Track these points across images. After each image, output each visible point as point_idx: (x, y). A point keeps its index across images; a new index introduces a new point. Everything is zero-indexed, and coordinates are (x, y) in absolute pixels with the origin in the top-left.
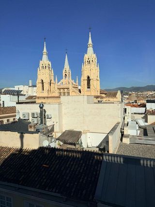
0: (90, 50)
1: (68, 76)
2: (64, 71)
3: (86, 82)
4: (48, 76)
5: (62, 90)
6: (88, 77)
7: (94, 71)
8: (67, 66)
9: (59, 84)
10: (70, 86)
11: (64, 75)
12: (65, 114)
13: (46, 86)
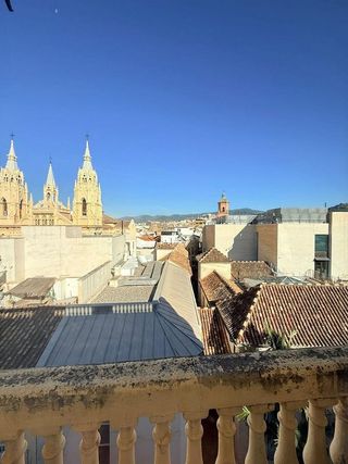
0: (87, 164)
1: (52, 196)
2: (45, 189)
3: (81, 206)
4: (16, 193)
5: (41, 216)
6: (84, 201)
7: (92, 193)
8: (51, 181)
9: (36, 206)
10: (55, 212)
11: (45, 194)
12: (29, 253)
13: (12, 209)
